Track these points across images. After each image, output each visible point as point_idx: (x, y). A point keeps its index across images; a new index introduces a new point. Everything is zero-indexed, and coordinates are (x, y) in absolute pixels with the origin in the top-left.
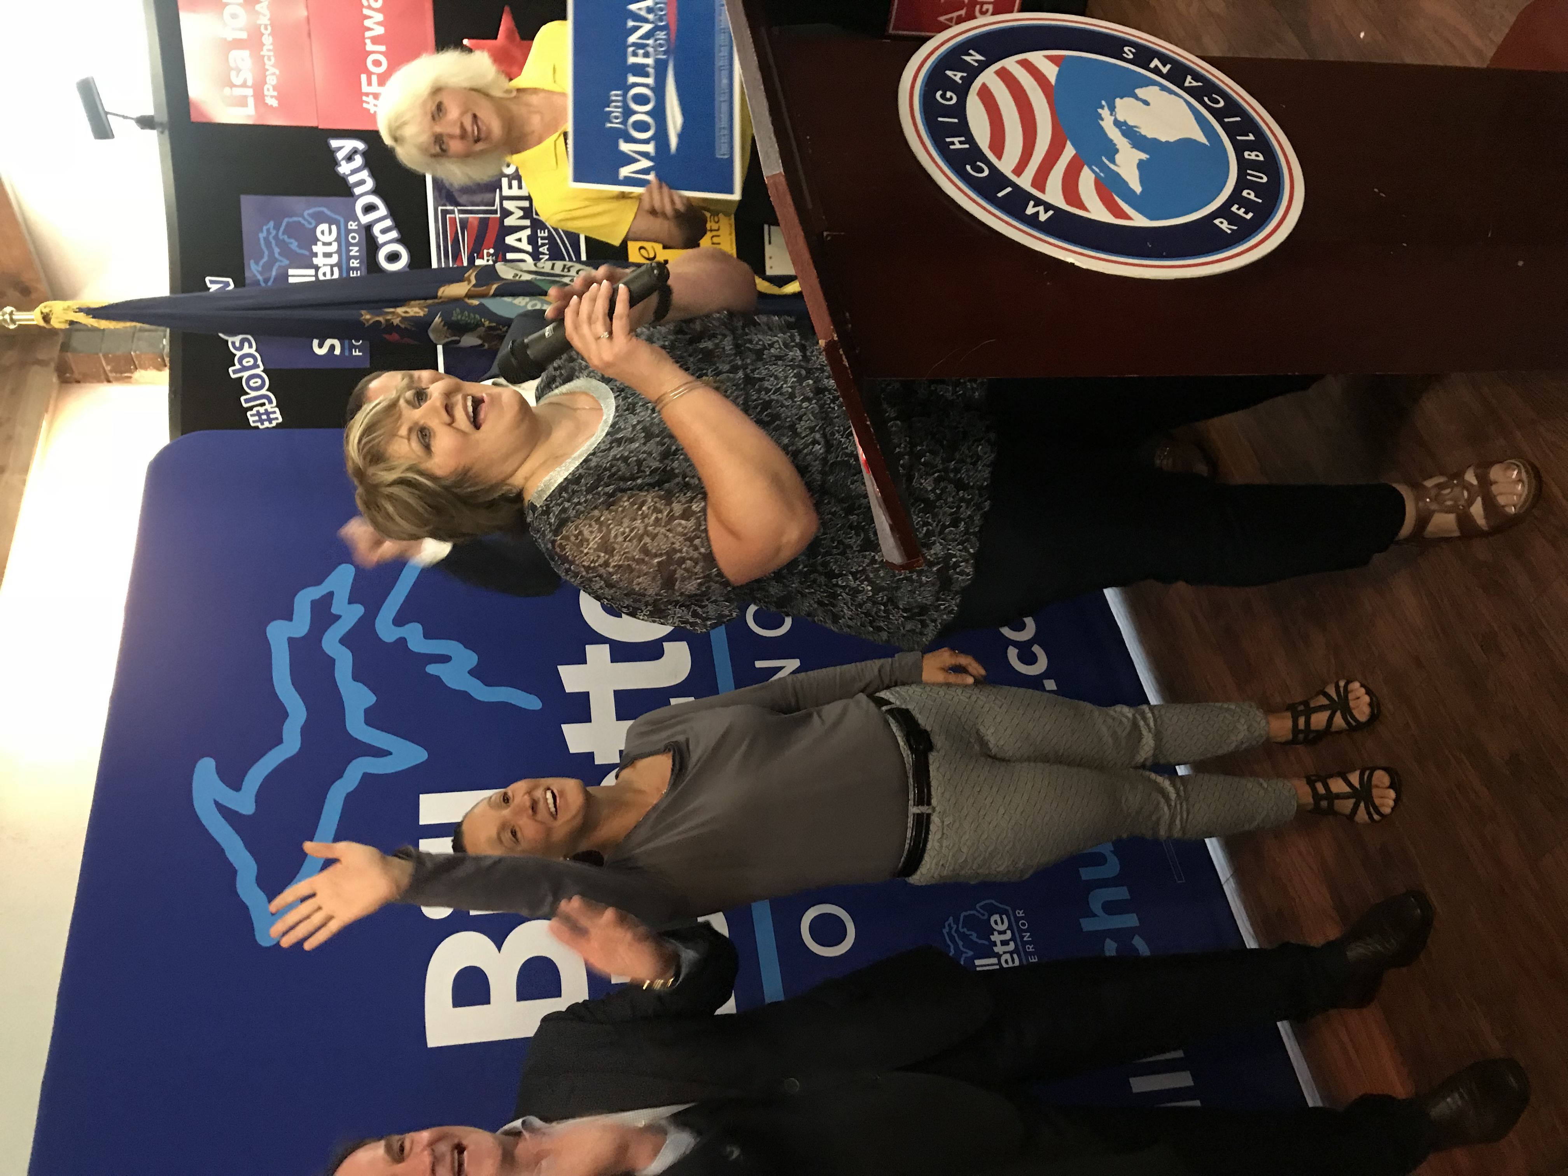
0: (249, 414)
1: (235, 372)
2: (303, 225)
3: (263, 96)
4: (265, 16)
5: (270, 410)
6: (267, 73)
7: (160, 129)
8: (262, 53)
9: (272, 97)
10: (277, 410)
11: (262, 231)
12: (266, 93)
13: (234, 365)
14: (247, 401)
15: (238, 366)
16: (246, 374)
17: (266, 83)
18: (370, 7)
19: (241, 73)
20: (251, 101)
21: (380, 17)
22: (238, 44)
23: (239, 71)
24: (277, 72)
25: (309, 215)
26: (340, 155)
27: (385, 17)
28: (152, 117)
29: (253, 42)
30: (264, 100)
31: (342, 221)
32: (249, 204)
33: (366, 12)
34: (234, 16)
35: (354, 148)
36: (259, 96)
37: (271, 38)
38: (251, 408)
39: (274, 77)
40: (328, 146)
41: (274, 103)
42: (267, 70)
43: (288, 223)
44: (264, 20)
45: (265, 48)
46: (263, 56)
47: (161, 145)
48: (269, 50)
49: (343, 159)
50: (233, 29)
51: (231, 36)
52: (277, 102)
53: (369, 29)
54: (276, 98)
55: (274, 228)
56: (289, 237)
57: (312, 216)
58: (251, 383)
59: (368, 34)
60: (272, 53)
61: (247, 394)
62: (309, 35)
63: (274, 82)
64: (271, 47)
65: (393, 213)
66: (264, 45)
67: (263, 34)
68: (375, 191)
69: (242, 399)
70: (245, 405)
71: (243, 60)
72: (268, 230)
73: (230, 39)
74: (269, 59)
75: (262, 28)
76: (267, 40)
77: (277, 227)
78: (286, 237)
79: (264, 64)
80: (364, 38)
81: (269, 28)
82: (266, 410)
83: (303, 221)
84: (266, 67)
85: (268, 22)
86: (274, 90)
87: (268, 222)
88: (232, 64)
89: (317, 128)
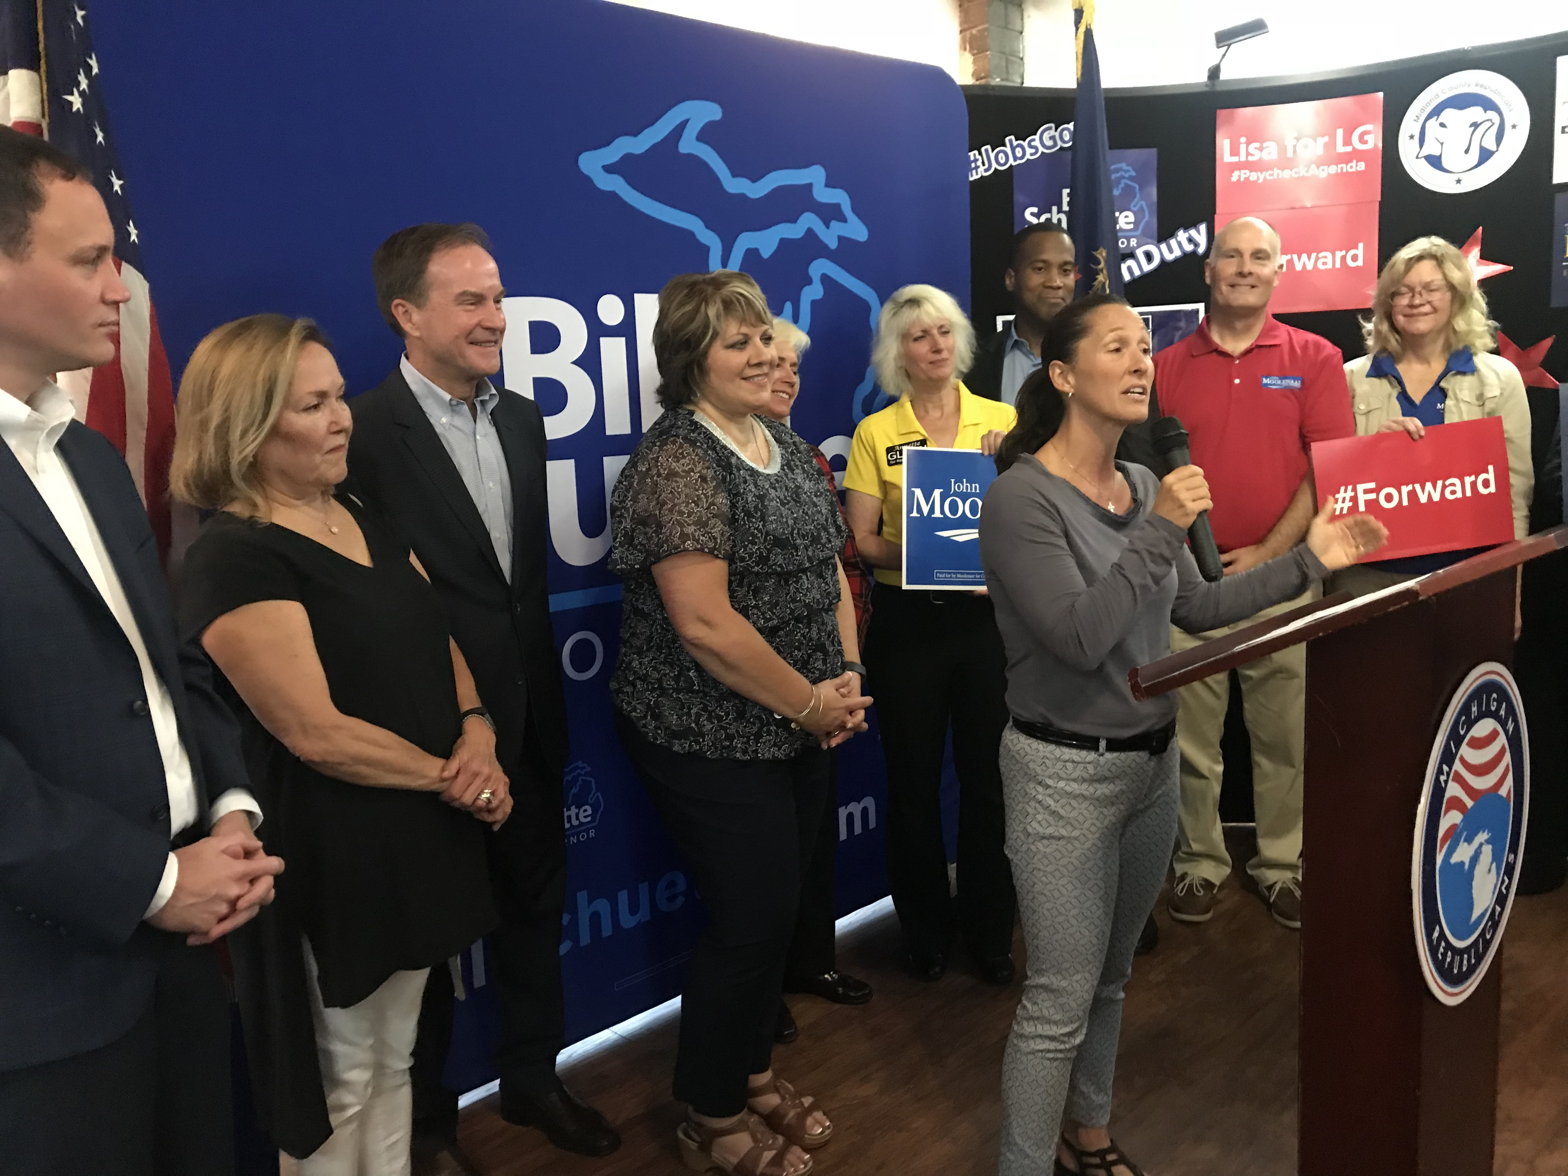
0: (976, 152)
1: (1011, 141)
2: (1133, 201)
3: (1240, 169)
4: (1307, 172)
5: (979, 170)
6: (1259, 173)
7: (1208, 83)
8: (1275, 169)
9: (1240, 176)
10: (979, 176)
11: (1128, 165)
12: (1243, 172)
13: (1017, 140)
14: (986, 150)
15: (1015, 143)
16: (1008, 149)
17: (1251, 171)
18: (1317, 259)
19: (1259, 152)
20: (1235, 159)
21: (1310, 267)
22: (1282, 149)
23: (1261, 149)
24: (1260, 181)
25: (1141, 205)
26: (1193, 232)
27: (1310, 271)
28: (1218, 77)
29: (1285, 163)
30: (1237, 170)
31: (1138, 233)
32: (1150, 155)
33: (1314, 255)
34: (1306, 146)
35: (1199, 244)
36: (1239, 166)
37: (1289, 176)
38: (980, 154)
39: (1256, 179)
40: (1201, 222)
41: (1235, 177)
42: (1262, 173)
43: (1134, 188)
44: (1303, 172)
45: (1280, 171)
46: (1272, 170)
47: (1197, 84)
48: (1278, 175)
49: (1190, 235)
50: (1295, 146)
51: (1289, 143)
52: (1235, 180)
53: (1299, 258)
54: (1239, 180)
55: (1131, 176)
56: (1123, 189)
57: (1142, 209)
58: (1001, 155)
59: (1295, 257)
60: (1275, 177)
61: (993, 150)
62: (1293, 208)
63: (1251, 179)
64: (1280, 177)
65: (1145, 277)
66: (1283, 170)
67: (1291, 170)
68: (1163, 262)
69: (989, 147)
70: (983, 149)
71: (1269, 153)
72: (1126, 171)
73: (1286, 143)
74: (1270, 175)
75: (1295, 170)
76: (1286, 174)
77: (1131, 178)
78: (1122, 185)
79: (1267, 171)
80: (1292, 253)
81: (1297, 176)
82: (979, 167)
83: (1136, 200)
84: (1264, 173)
85: (1301, 175)
86: (1245, 178)
87: (1135, 170)
88: (1265, 145)
89: (1215, 213)
